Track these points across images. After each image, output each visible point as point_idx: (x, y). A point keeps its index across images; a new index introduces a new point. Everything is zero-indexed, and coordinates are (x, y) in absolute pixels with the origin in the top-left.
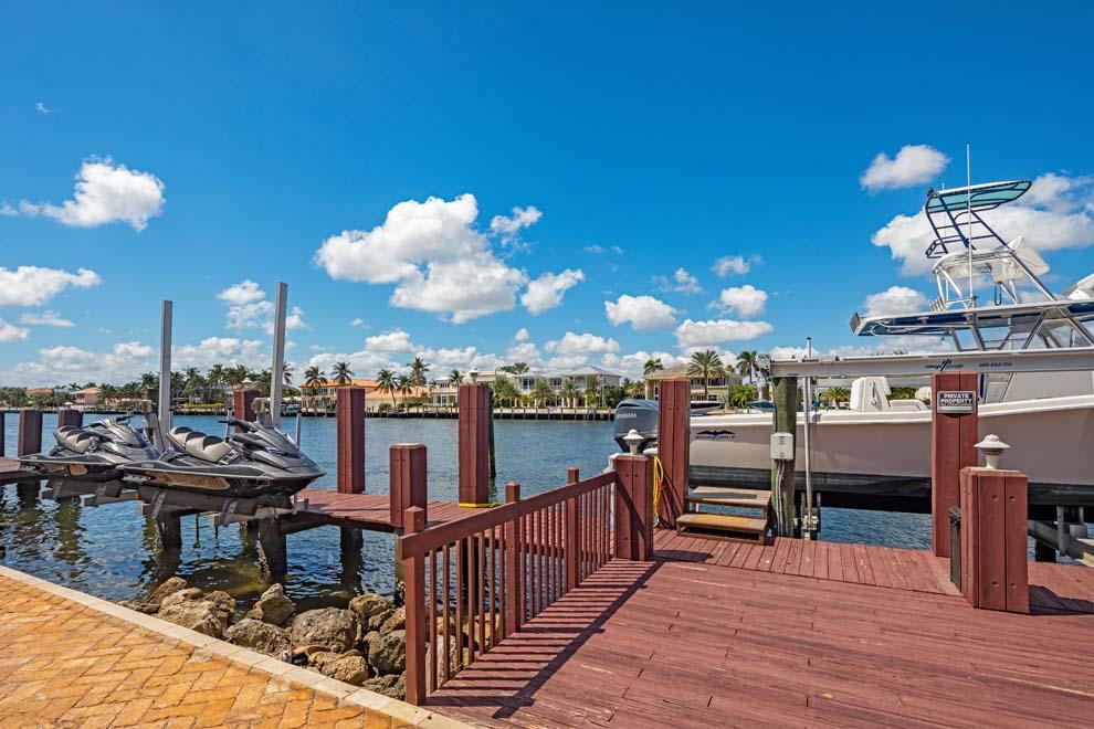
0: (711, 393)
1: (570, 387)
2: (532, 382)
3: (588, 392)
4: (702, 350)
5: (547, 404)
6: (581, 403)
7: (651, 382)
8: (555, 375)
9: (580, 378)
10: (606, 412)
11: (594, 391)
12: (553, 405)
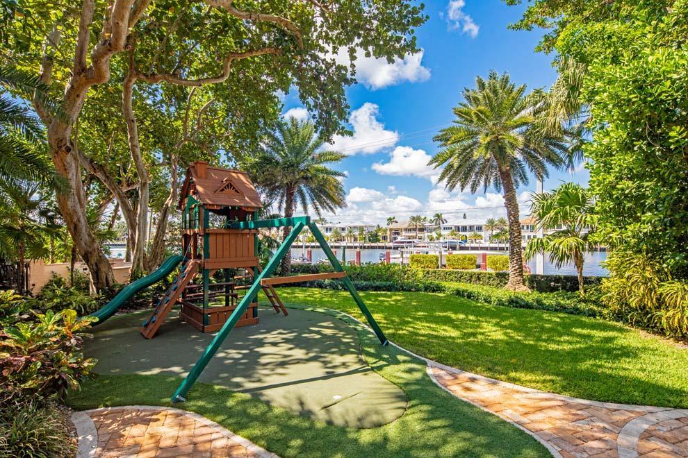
0: (419, 235)
1: (351, 232)
2: (331, 229)
3: (360, 234)
4: (415, 215)
5: (338, 240)
6: (355, 240)
7: (391, 230)
8: (342, 225)
9: (355, 227)
10: (368, 245)
11: (362, 234)
12: (341, 240)
